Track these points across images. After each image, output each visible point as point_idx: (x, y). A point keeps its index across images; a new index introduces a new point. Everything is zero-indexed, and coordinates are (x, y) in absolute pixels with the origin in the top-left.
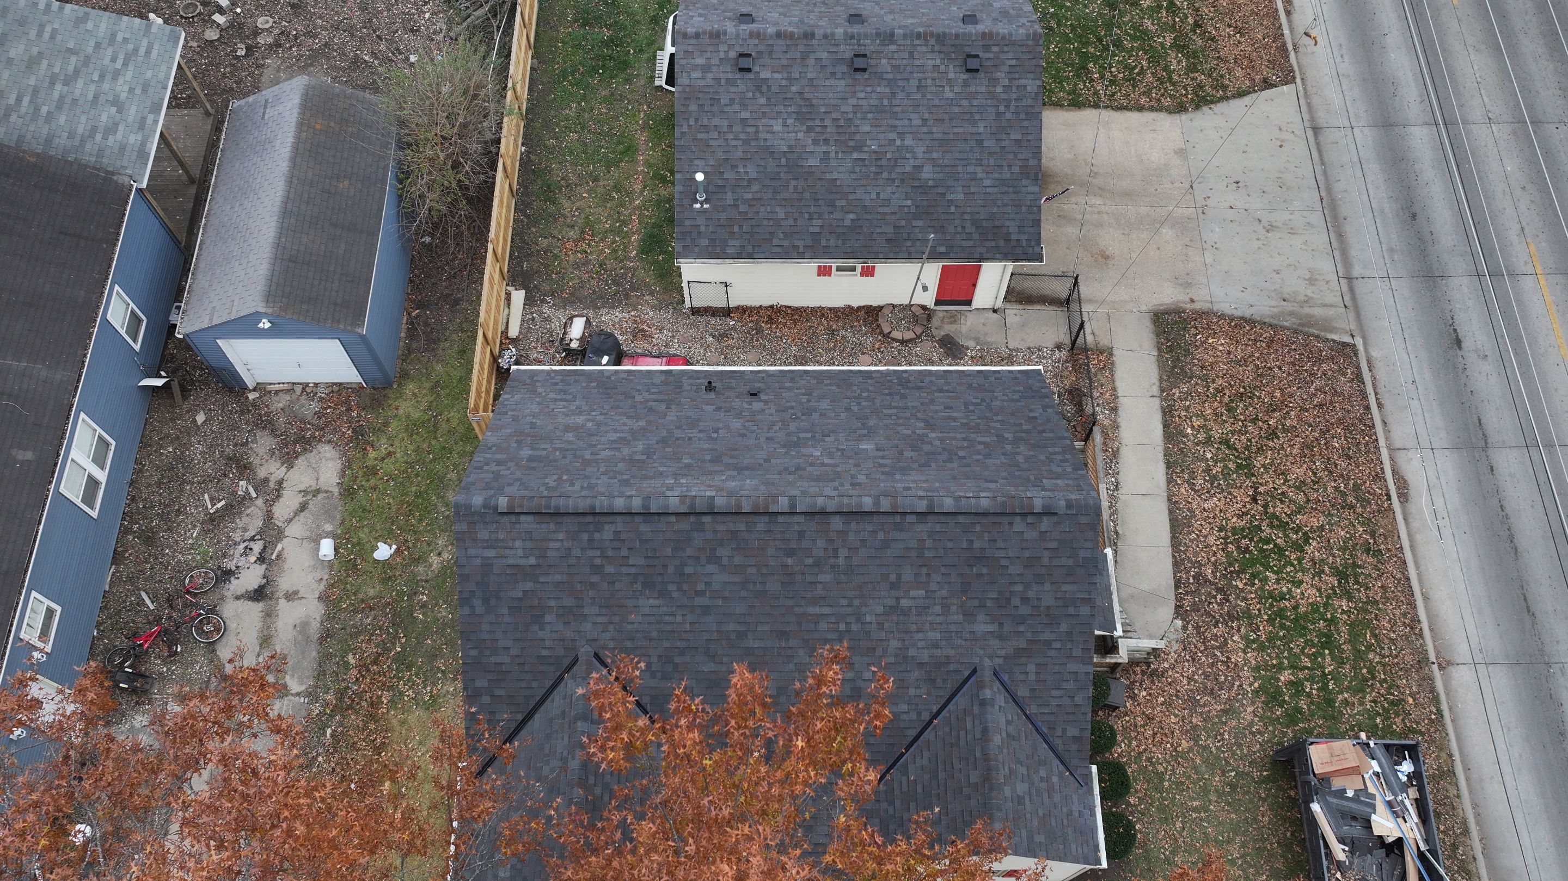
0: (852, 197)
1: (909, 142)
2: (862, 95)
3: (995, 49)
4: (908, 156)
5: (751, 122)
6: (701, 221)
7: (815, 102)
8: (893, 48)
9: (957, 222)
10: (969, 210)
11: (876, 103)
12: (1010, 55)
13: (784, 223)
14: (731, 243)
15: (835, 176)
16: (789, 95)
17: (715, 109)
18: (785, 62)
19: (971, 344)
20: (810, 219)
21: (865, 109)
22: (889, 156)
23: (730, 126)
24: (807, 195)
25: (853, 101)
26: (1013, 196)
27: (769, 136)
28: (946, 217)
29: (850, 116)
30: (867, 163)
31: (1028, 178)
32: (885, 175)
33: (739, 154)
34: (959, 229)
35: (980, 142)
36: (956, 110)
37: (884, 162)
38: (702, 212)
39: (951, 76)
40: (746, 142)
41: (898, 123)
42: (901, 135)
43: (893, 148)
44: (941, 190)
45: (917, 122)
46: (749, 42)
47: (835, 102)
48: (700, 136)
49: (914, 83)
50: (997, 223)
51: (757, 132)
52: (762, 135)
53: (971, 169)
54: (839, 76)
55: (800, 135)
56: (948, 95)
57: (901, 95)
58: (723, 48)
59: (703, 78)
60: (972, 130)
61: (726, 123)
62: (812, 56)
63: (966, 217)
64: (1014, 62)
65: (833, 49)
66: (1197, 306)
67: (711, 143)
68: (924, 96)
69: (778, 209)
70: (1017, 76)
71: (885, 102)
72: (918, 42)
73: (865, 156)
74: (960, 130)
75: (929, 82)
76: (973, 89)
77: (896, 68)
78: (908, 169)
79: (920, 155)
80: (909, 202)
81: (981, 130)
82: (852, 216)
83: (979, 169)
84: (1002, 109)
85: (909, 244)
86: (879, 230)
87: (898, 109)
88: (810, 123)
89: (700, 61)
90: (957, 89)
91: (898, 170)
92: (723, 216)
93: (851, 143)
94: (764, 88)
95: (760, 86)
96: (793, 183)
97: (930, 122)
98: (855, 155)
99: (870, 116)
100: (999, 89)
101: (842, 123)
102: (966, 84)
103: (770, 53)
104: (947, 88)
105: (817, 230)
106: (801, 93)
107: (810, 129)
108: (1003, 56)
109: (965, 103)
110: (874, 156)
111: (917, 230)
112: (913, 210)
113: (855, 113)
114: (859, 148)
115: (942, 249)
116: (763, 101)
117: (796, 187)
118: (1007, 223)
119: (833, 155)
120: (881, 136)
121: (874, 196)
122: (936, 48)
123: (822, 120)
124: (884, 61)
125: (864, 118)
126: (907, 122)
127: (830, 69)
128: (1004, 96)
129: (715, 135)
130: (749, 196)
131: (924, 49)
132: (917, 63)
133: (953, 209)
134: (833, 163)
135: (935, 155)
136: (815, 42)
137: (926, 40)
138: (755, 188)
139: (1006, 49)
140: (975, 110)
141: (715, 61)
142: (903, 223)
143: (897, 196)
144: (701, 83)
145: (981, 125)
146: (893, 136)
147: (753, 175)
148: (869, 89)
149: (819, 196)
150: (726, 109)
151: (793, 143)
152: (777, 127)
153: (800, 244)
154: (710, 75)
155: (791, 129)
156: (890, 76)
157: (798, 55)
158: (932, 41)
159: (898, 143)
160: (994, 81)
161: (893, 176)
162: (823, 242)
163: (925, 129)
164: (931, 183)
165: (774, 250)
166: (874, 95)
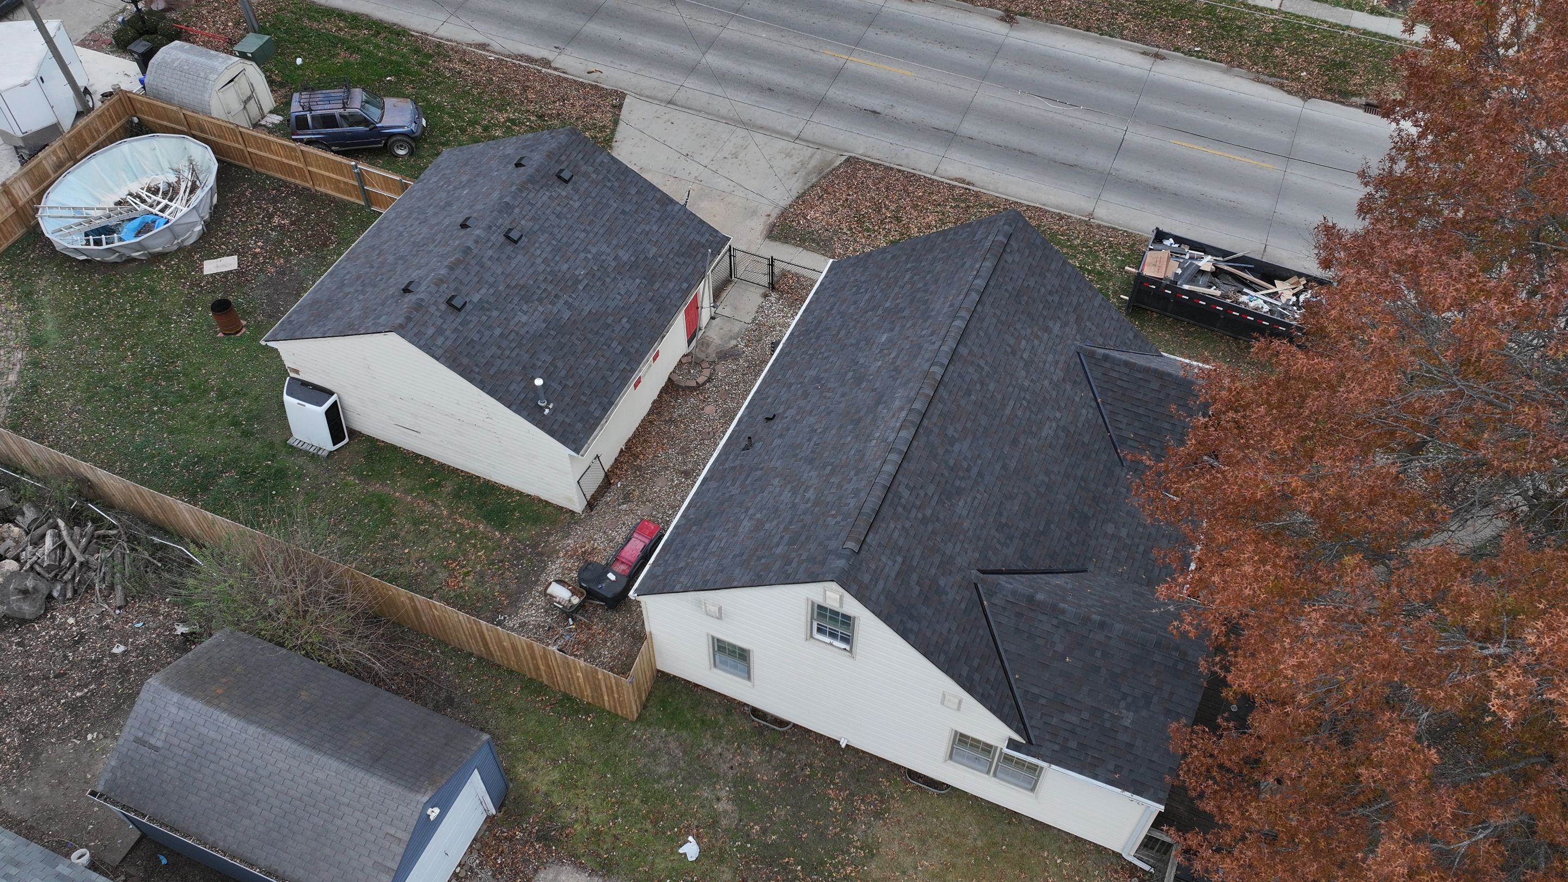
0: (610, 310)
1: (594, 250)
2: (538, 252)
3: (563, 158)
4: (603, 257)
5: (506, 332)
6: (561, 417)
7: (522, 282)
8: (517, 210)
9: (672, 264)
10: (667, 251)
11: (549, 249)
12: (574, 154)
13: (600, 365)
14: (592, 408)
15: (587, 309)
16: (504, 295)
17: (478, 348)
18: (476, 279)
19: (733, 343)
20: (609, 346)
21: (550, 257)
22: (596, 268)
23: (499, 347)
24: (590, 336)
25: (539, 260)
26: (674, 222)
27: (526, 328)
28: (663, 267)
29: (549, 269)
30: (591, 284)
31: (667, 205)
32: (608, 280)
33: (526, 356)
34: (677, 266)
35: (623, 212)
36: (590, 208)
37: (598, 274)
38: (553, 411)
39: (564, 194)
40: (520, 345)
41: (575, 246)
42: (586, 250)
43: (592, 262)
44: (642, 257)
45: (583, 235)
46: (441, 290)
47: (531, 271)
48: (492, 372)
49: (553, 217)
50: (687, 243)
51: (517, 334)
52: (522, 332)
53: (639, 230)
54: (513, 255)
55: (541, 309)
56: (577, 204)
57: (556, 231)
58: (432, 309)
59: (447, 339)
60: (611, 210)
61: (494, 349)
62: (485, 260)
63: (671, 256)
64: (580, 156)
65: (490, 244)
66: (774, 215)
67: (504, 368)
68: (566, 218)
69: (587, 361)
70: (592, 161)
71: (554, 242)
72: (524, 195)
73: (586, 282)
74: (605, 218)
75: (558, 208)
76: (582, 189)
77: (533, 218)
78: (614, 264)
79: (608, 250)
80: (638, 281)
81: (615, 205)
82: (624, 320)
83: (642, 226)
84: (609, 184)
85: (668, 301)
86: (646, 312)
87: (565, 239)
88: (535, 297)
89: (431, 331)
90: (576, 198)
91: (610, 270)
92: (567, 399)
93: (570, 283)
94: (486, 306)
95: (482, 306)
96: (573, 338)
97: (588, 228)
98: (581, 287)
99: (557, 258)
100: (594, 176)
101: (550, 278)
102: (577, 191)
103: (461, 283)
104: (571, 202)
105: (620, 348)
106: (508, 286)
107: (540, 300)
108: (572, 157)
109: (589, 200)
110: (589, 277)
111: (661, 290)
112: (644, 281)
113: (549, 265)
114: (577, 282)
115: (685, 285)
116: (495, 314)
117: (578, 339)
118: (691, 237)
119: (570, 300)
120: (577, 262)
121: (619, 297)
122: (537, 187)
123: (538, 287)
124: (523, 222)
125: (557, 263)
126: (578, 241)
127: (504, 257)
128: (600, 177)
129: (499, 362)
130: (563, 373)
131: (532, 195)
132: (539, 205)
133: (660, 260)
134: (576, 304)
135: (614, 242)
136: (475, 251)
137: (527, 189)
138: (560, 364)
139: (568, 153)
140: (598, 199)
141: (439, 322)
142: (651, 294)
143: (628, 284)
144: (449, 343)
145: (611, 202)
146: (582, 255)
147: (549, 359)
148: (537, 245)
149: (596, 329)
150: (484, 340)
151: (543, 317)
152: (524, 319)
153: (623, 366)
154: (448, 332)
155: (531, 311)
156: (537, 227)
157: (477, 268)
158: (530, 186)
159: (590, 256)
160: (586, 175)
161: (613, 276)
162: (632, 351)
163: (591, 235)
164: (633, 259)
165: (617, 384)
166: (544, 245)
